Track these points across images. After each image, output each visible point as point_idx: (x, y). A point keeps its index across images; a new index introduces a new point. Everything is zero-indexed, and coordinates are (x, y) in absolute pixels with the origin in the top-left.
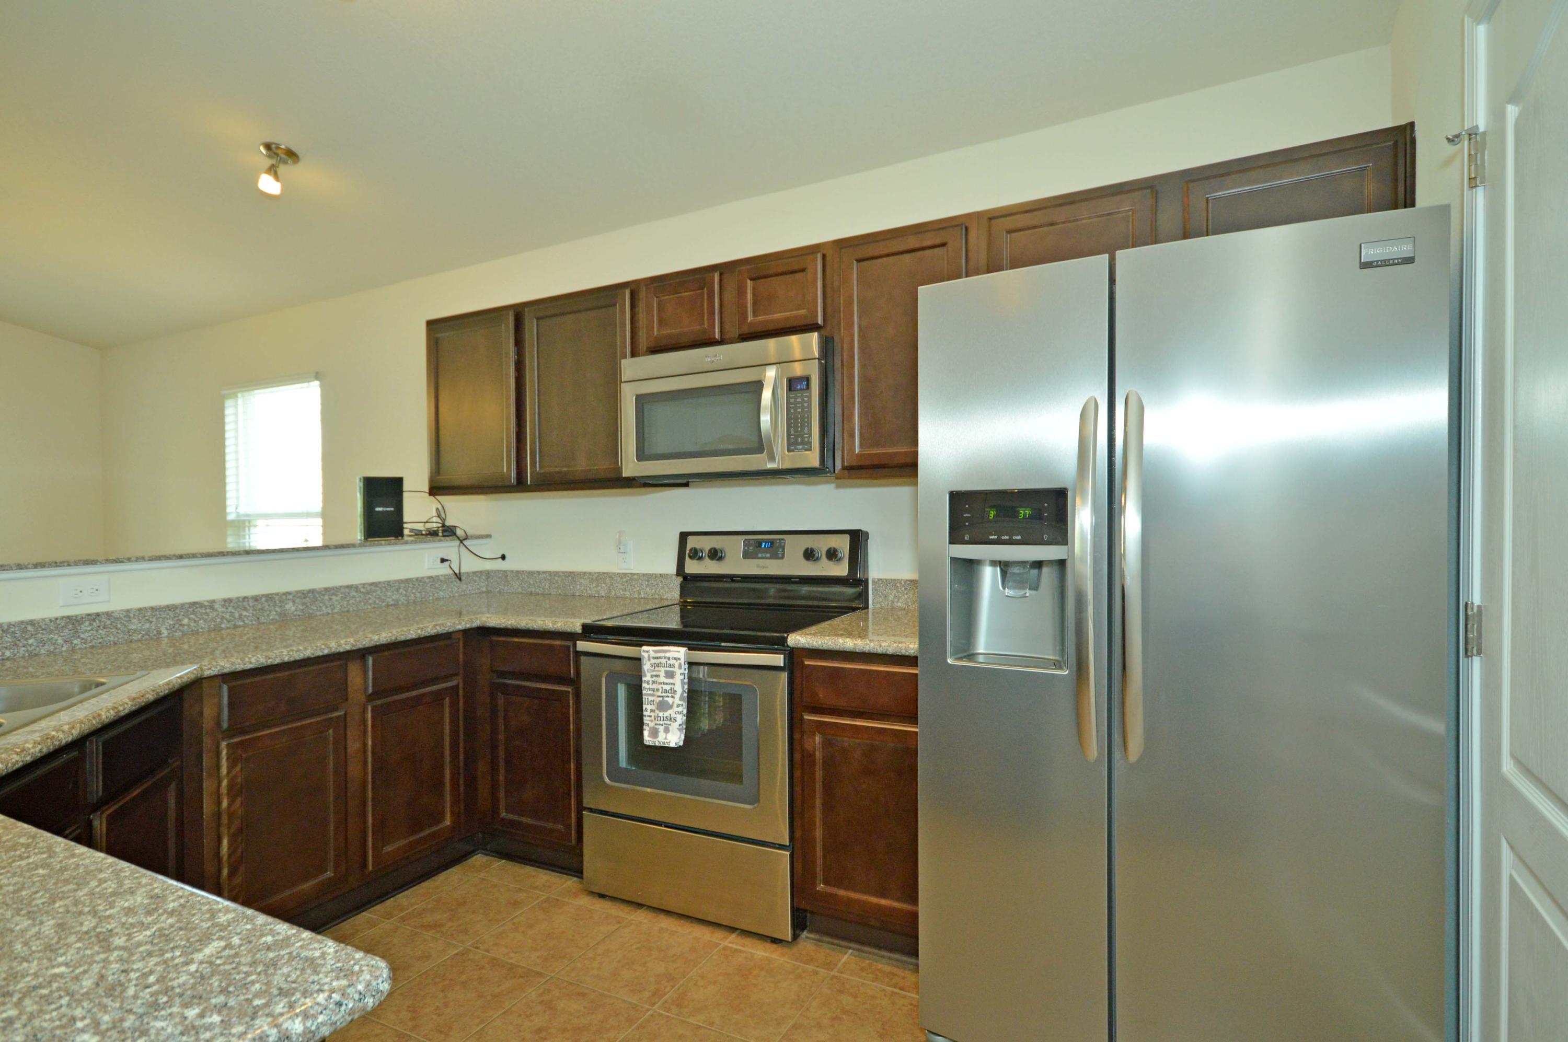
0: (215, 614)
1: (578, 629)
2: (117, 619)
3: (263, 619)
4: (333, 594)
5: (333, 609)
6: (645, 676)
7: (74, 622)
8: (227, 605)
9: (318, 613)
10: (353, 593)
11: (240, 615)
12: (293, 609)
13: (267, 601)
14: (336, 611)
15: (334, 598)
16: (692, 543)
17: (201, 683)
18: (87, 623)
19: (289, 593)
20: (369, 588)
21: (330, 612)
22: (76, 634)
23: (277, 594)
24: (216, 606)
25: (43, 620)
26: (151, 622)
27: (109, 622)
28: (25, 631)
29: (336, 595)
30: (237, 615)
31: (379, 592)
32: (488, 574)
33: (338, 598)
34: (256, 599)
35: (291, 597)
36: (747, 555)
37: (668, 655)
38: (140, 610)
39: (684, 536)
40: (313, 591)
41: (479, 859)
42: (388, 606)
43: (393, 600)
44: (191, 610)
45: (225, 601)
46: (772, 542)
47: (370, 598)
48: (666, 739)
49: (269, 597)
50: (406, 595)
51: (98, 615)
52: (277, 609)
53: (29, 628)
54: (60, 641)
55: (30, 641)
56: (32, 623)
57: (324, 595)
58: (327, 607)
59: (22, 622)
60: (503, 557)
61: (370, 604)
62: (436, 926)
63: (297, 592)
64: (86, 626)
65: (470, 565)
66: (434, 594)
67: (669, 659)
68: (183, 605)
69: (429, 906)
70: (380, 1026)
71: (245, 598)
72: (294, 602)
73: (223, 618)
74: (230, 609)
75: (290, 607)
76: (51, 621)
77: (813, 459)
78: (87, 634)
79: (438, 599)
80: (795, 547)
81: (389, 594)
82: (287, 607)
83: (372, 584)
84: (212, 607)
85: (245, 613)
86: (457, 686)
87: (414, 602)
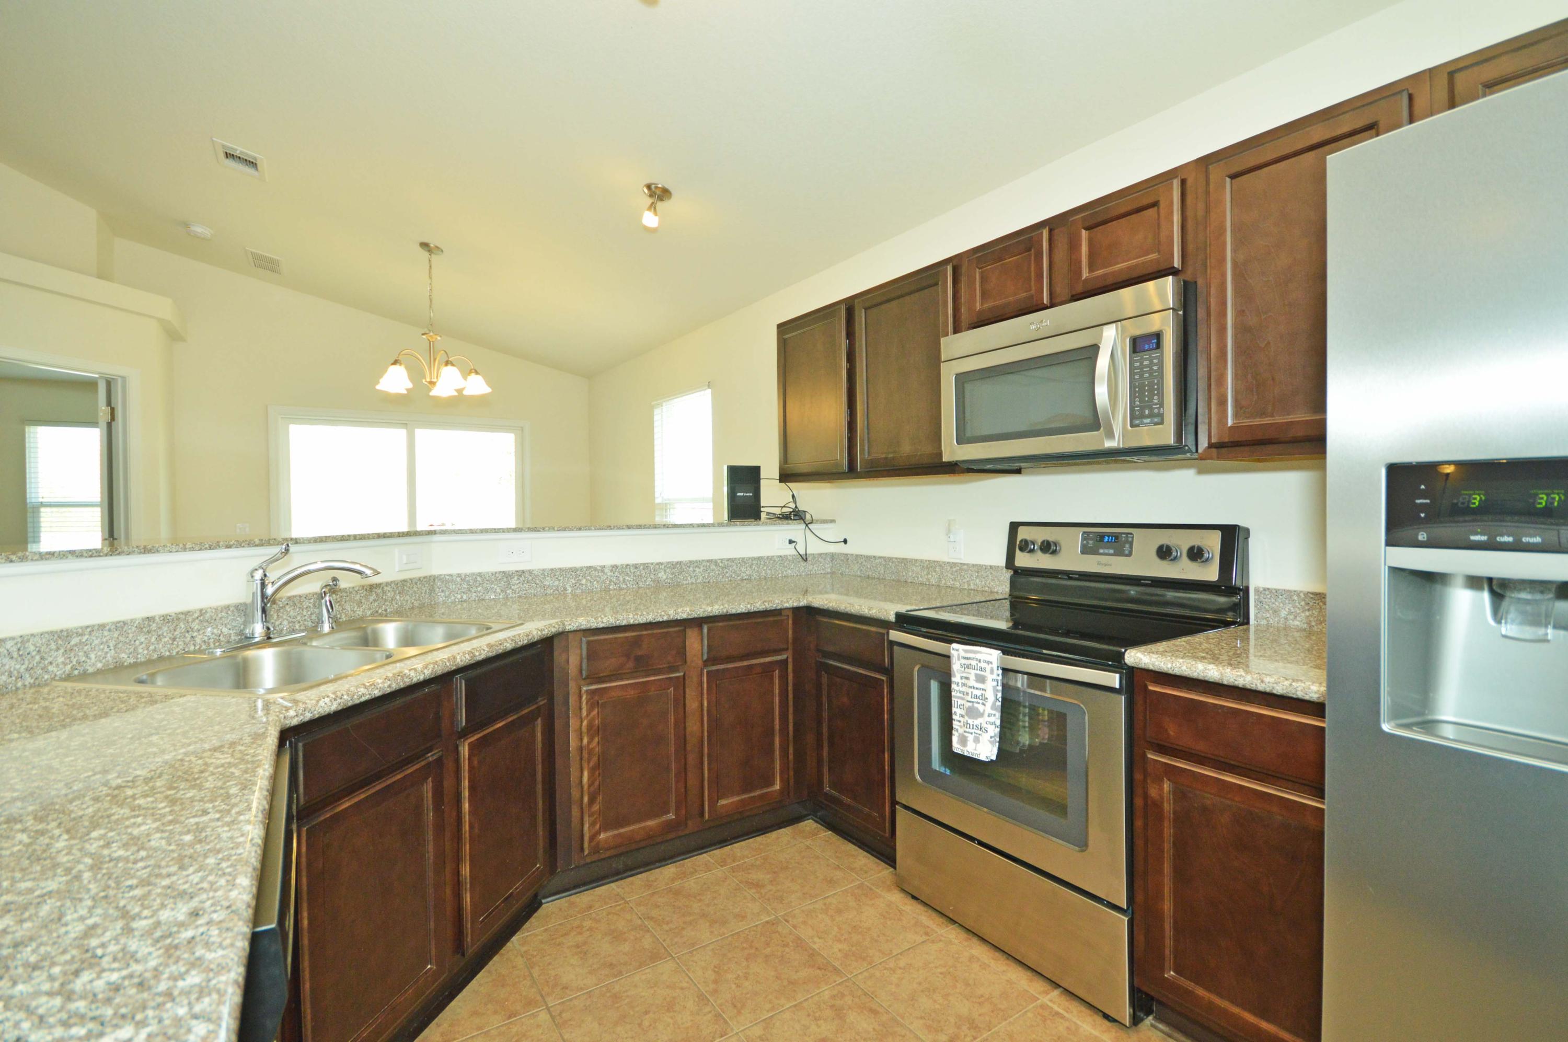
0: (605, 577)
1: (892, 618)
2: (536, 576)
3: (641, 584)
4: (696, 566)
5: (696, 580)
6: (955, 676)
7: (507, 575)
8: (614, 569)
9: (685, 582)
10: (713, 567)
11: (624, 579)
12: (665, 577)
13: (644, 569)
14: (699, 581)
15: (697, 570)
16: (1023, 534)
17: (567, 636)
18: (516, 578)
19: (662, 564)
20: (726, 563)
21: (694, 581)
22: (508, 585)
23: (652, 564)
24: (606, 571)
25: (487, 573)
26: (560, 580)
27: (530, 578)
28: (475, 581)
29: (699, 568)
30: (621, 579)
31: (734, 567)
32: (833, 556)
33: (701, 570)
34: (636, 566)
35: (663, 567)
36: (1085, 550)
37: (978, 656)
38: (552, 570)
39: (1014, 527)
40: (680, 563)
41: (809, 824)
42: (742, 580)
43: (747, 575)
44: (588, 572)
45: (613, 567)
46: (1117, 537)
47: (727, 572)
48: (975, 750)
49: (646, 566)
50: (758, 571)
51: (523, 572)
52: (652, 576)
53: (479, 579)
54: (498, 590)
55: (479, 589)
56: (480, 574)
57: (689, 567)
58: (691, 578)
59: (474, 574)
60: (845, 541)
61: (728, 577)
62: (757, 885)
63: (668, 563)
64: (515, 580)
65: (815, 547)
66: (783, 572)
67: (980, 661)
68: (582, 568)
69: (758, 863)
70: (687, 979)
71: (627, 565)
72: (665, 571)
73: (611, 581)
74: (616, 574)
75: (662, 575)
76: (492, 574)
77: (1166, 434)
78: (516, 587)
79: (786, 577)
80: (1145, 543)
81: (743, 569)
82: (660, 575)
83: (728, 560)
84: (603, 571)
85: (627, 578)
86: (786, 660)
87: (765, 578)
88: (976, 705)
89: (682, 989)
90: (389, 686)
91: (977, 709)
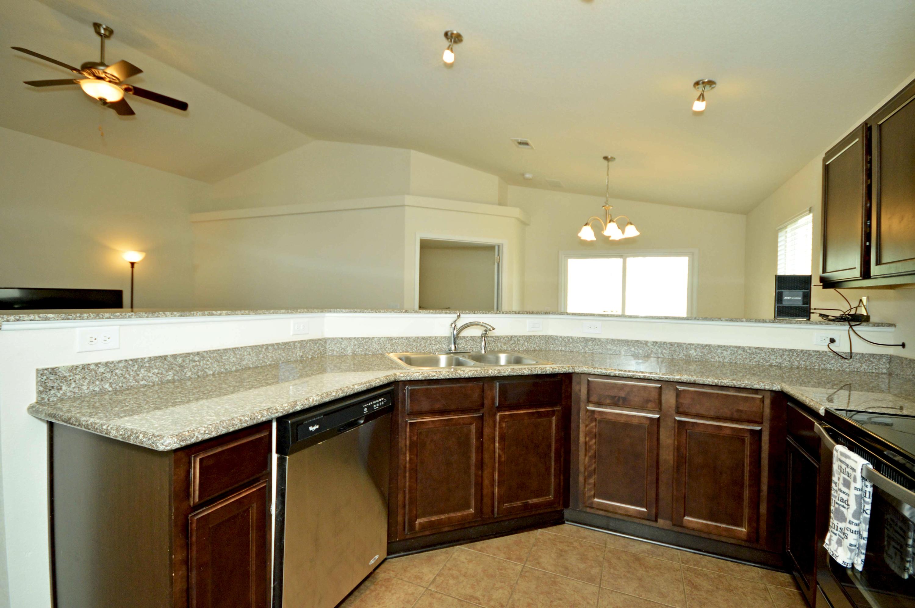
0: (648, 348)
1: (822, 412)
2: (603, 342)
3: (675, 356)
4: (724, 350)
5: (723, 360)
6: (834, 477)
7: (586, 340)
8: (654, 344)
9: (713, 360)
10: (740, 352)
11: (662, 352)
12: (695, 354)
13: (678, 346)
14: (726, 361)
15: (725, 352)
18: (591, 342)
19: (693, 345)
20: (754, 350)
21: (721, 360)
22: (586, 346)
23: (685, 344)
24: (649, 344)
25: (575, 337)
26: (617, 347)
27: (599, 343)
28: (569, 341)
29: (727, 351)
30: (660, 351)
31: (763, 355)
33: (729, 353)
34: (671, 344)
35: (694, 347)
37: (848, 461)
38: (612, 340)
40: (709, 346)
42: (771, 366)
43: (776, 362)
44: (636, 344)
45: (654, 342)
47: (755, 358)
48: (836, 551)
49: (680, 345)
50: (789, 361)
51: (595, 339)
52: (685, 353)
53: (571, 340)
54: (581, 348)
55: (571, 345)
56: (571, 338)
57: (717, 349)
58: (719, 357)
59: (568, 337)
60: (903, 345)
61: (755, 362)
63: (698, 345)
64: (590, 343)
65: (860, 347)
66: (820, 366)
67: (847, 466)
68: (632, 341)
71: (665, 343)
72: (695, 350)
73: (652, 351)
74: (656, 347)
75: (692, 352)
76: (578, 338)
78: (591, 347)
79: (825, 369)
81: (773, 357)
82: (691, 352)
83: (757, 348)
84: (646, 344)
85: (664, 351)
86: (760, 432)
87: (798, 368)
88: (842, 508)
89: (588, 603)
90: (448, 375)
91: (843, 512)
